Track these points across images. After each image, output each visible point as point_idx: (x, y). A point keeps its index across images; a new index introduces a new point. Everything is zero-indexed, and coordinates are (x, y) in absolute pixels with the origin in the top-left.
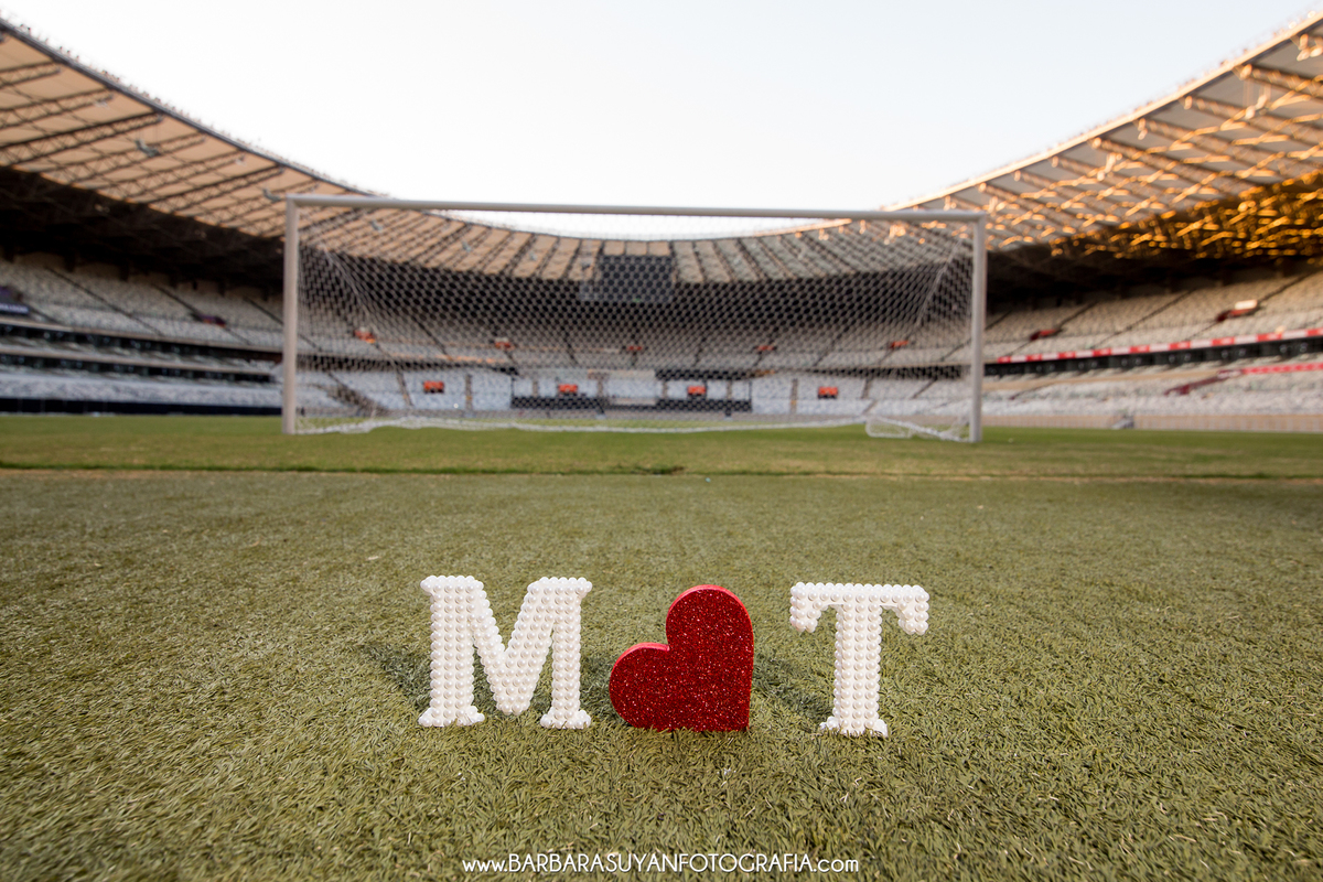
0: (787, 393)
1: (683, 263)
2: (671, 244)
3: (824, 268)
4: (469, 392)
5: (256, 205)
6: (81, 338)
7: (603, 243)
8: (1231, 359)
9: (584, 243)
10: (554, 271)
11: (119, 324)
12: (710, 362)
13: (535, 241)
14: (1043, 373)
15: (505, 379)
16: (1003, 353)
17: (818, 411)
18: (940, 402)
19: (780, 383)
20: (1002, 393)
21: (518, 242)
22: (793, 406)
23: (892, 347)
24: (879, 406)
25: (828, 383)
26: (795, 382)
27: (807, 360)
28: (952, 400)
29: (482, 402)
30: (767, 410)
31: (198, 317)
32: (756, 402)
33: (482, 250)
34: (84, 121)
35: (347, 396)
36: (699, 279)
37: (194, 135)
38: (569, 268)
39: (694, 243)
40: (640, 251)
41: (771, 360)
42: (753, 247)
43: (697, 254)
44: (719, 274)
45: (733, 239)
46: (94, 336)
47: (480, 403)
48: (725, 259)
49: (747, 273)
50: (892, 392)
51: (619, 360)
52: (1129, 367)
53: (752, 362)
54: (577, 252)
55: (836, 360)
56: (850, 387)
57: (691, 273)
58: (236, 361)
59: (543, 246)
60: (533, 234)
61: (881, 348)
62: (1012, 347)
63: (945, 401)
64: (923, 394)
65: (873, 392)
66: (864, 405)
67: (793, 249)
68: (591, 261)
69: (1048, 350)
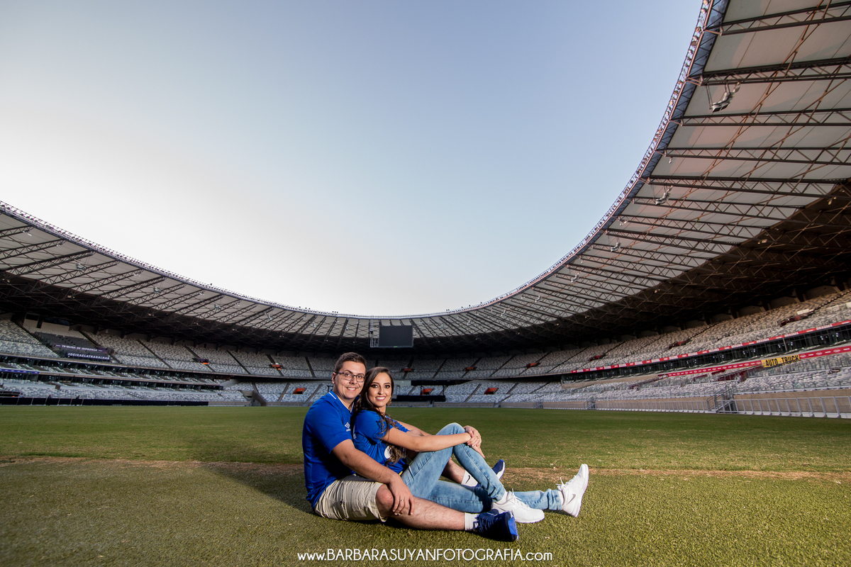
2: (411, 320)
6: (130, 371)
7: (380, 321)
8: (668, 368)
11: (155, 363)
12: (442, 376)
14: (593, 378)
23: (529, 366)
27: (487, 374)
31: (196, 360)
34: (53, 254)
37: (113, 261)
41: (472, 374)
45: (438, 316)
46: (136, 369)
48: (428, 327)
52: (628, 374)
53: (462, 375)
55: (502, 373)
56: (505, 387)
58: (206, 380)
69: (593, 366)
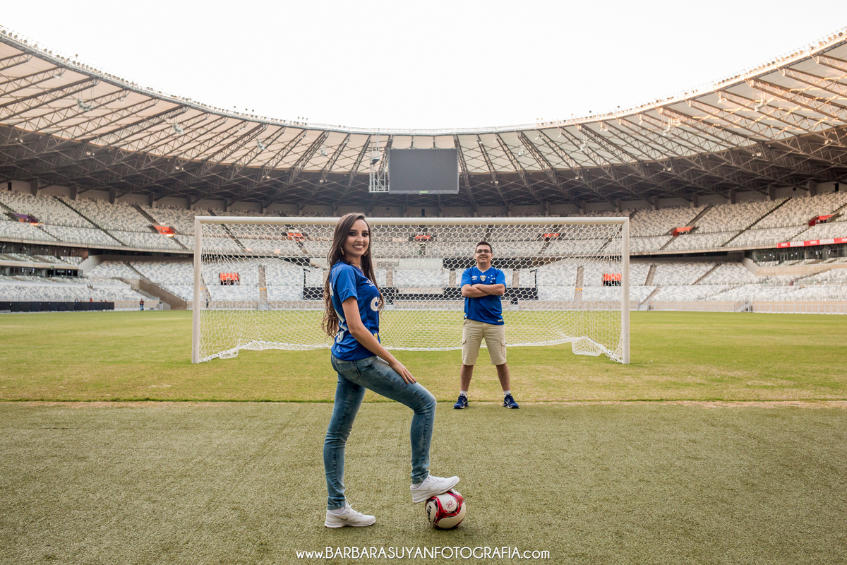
0: (573, 280)
1: (468, 155)
3: (604, 158)
4: (262, 283)
5: (70, 113)
9: (373, 139)
10: (344, 165)
13: (325, 137)
15: (297, 271)
16: (782, 239)
17: (603, 298)
18: (722, 287)
19: (566, 270)
20: (781, 278)
21: (310, 138)
22: (578, 293)
24: (662, 292)
25: (612, 270)
26: (580, 269)
28: (733, 285)
29: (275, 292)
30: (553, 298)
32: (541, 290)
33: (276, 147)
35: (148, 288)
36: (485, 169)
38: (358, 162)
39: (478, 136)
40: (427, 145)
42: (536, 139)
43: (482, 146)
44: (503, 165)
47: (274, 295)
49: (531, 164)
50: (676, 278)
51: (406, 249)
54: (366, 148)
57: (476, 164)
59: (333, 141)
60: (324, 131)
61: (667, 234)
62: (792, 232)
63: (727, 286)
64: (706, 279)
65: (656, 279)
66: (647, 291)
67: (574, 141)
68: (379, 155)
